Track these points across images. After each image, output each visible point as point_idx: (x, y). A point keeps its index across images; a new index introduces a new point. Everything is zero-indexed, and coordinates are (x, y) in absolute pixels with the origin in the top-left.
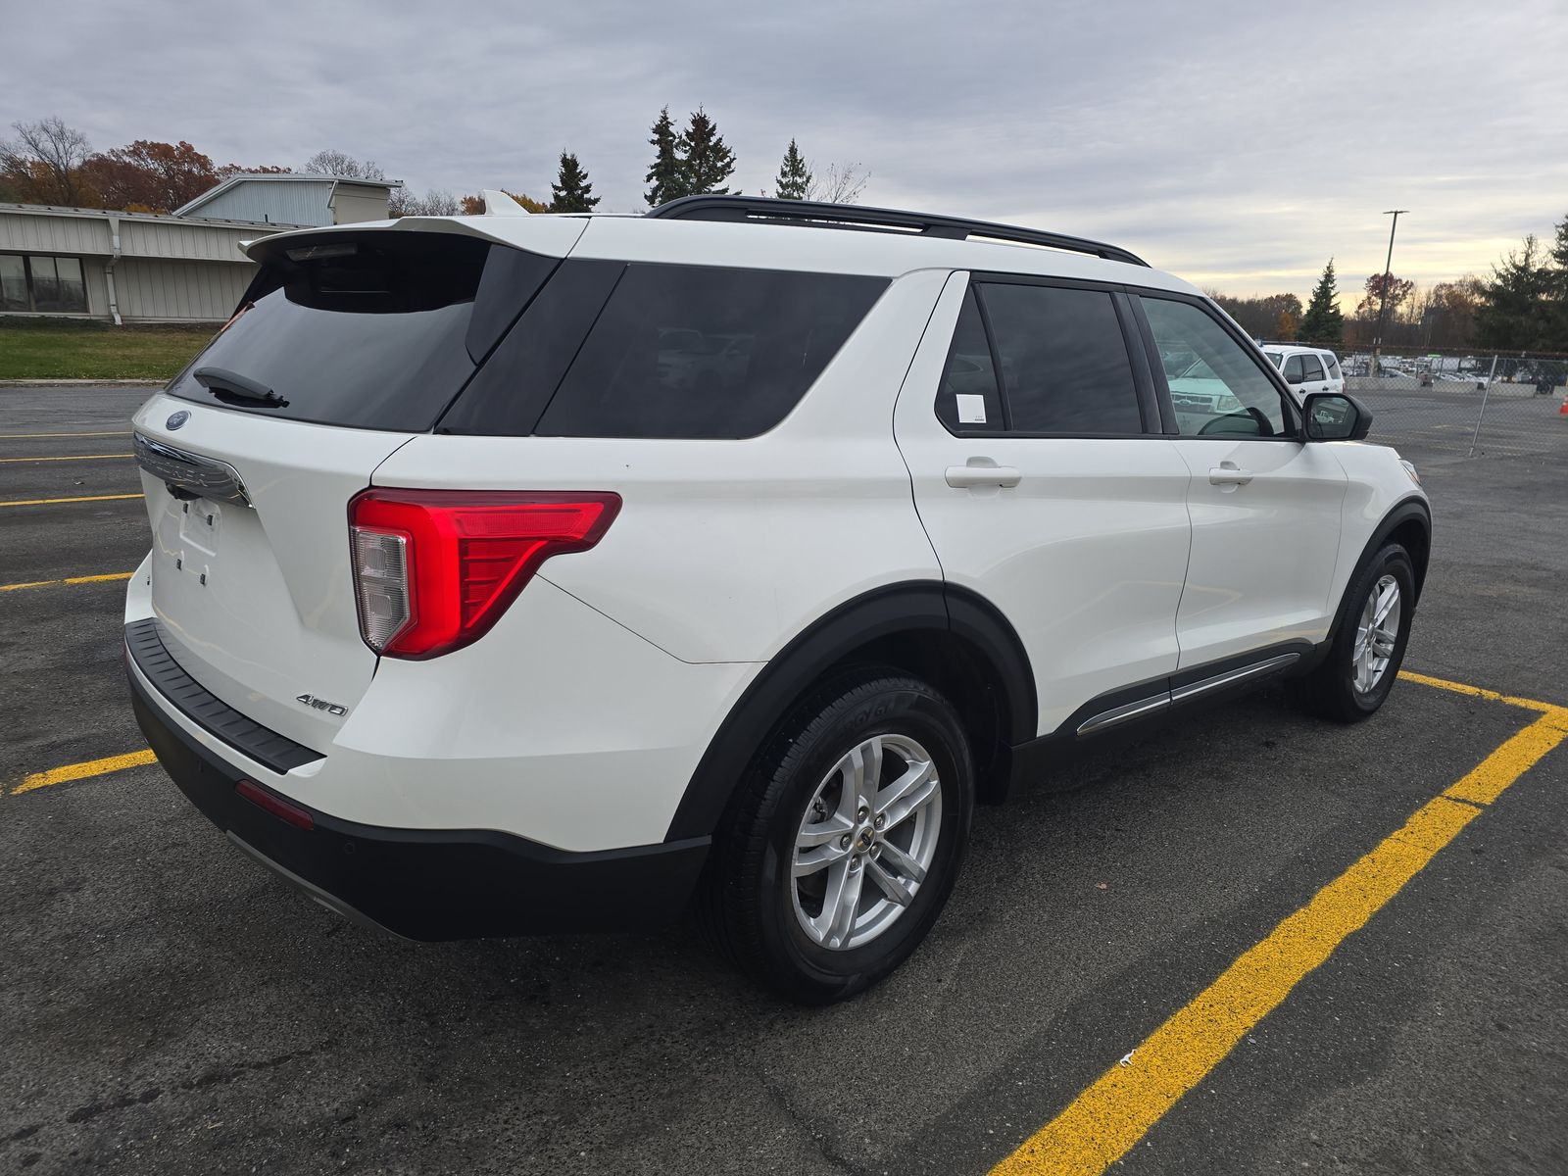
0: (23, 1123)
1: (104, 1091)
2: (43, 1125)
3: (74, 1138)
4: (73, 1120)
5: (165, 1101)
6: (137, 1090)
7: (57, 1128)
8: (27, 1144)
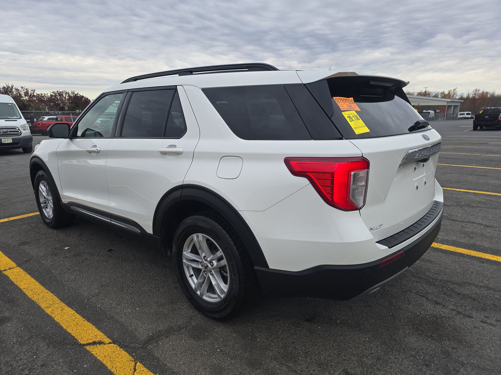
0: (483, 324)
1: (461, 317)
2: (479, 321)
3: (474, 314)
4: (472, 317)
5: (451, 307)
6: (454, 313)
7: (477, 319)
8: (485, 320)
